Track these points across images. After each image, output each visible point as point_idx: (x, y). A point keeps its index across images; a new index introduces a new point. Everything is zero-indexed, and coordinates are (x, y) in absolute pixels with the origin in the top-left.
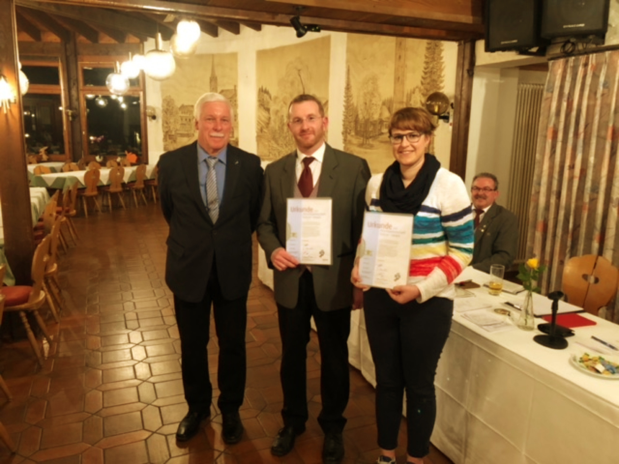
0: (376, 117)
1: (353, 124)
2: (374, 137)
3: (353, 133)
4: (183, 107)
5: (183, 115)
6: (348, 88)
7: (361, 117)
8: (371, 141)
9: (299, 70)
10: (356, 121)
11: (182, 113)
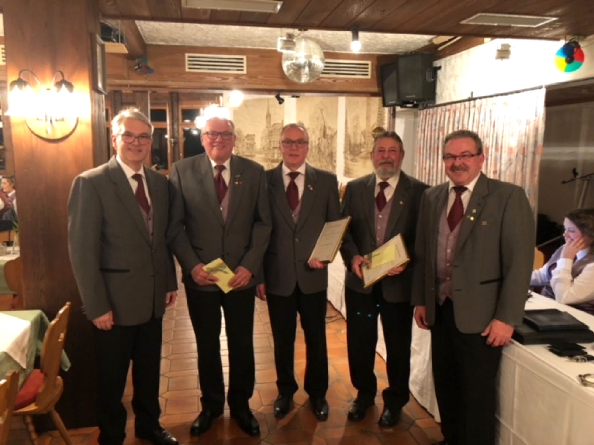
0: (358, 142)
1: (348, 147)
2: (357, 155)
3: (348, 152)
4: (248, 136)
5: (248, 141)
6: (346, 123)
7: (352, 142)
8: (357, 158)
9: (322, 110)
10: (350, 144)
11: (248, 140)
